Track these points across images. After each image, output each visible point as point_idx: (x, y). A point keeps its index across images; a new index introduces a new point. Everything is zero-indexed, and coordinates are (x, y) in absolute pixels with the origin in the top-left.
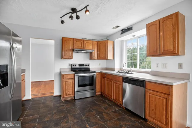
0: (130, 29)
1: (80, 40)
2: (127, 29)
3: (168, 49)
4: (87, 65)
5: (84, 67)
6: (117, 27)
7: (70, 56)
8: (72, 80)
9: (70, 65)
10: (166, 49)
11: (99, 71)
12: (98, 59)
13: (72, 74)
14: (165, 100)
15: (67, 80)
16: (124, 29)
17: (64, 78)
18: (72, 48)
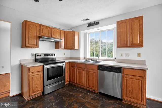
0: (96, 23)
1: (48, 27)
2: (94, 23)
3: (136, 42)
4: (53, 55)
5: (51, 57)
6: (87, 20)
7: (36, 44)
8: (40, 73)
9: (33, 55)
10: (134, 42)
11: (68, 61)
12: (65, 48)
13: (40, 66)
14: (140, 82)
15: (34, 74)
16: (90, 23)
17: (30, 72)
18: (38, 35)
